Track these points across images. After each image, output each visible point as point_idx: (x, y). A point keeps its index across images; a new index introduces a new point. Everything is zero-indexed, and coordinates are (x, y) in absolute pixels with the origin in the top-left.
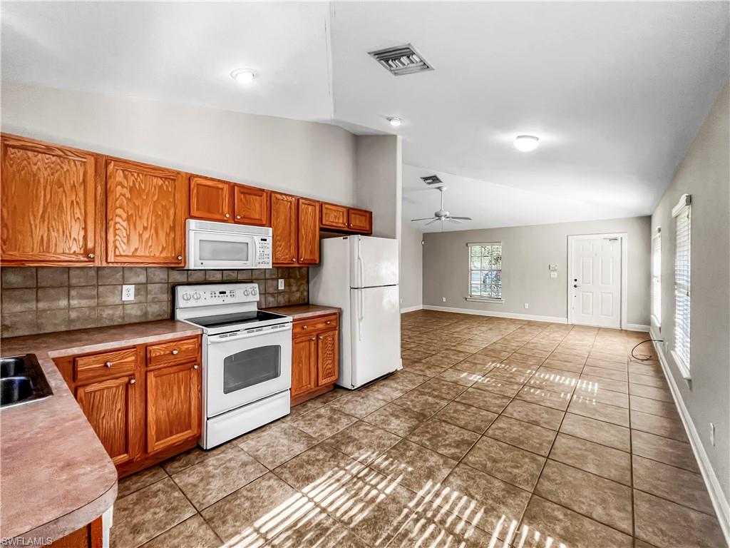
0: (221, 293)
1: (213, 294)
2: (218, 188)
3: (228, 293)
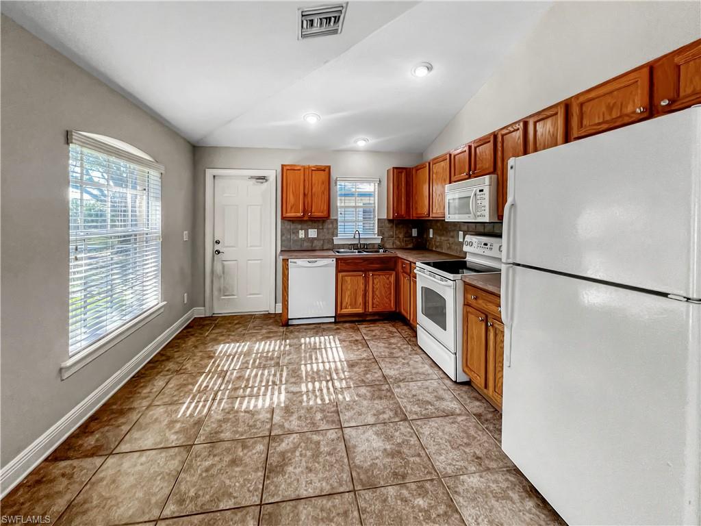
0: (485, 244)
1: (480, 244)
2: (463, 152)
3: (489, 245)
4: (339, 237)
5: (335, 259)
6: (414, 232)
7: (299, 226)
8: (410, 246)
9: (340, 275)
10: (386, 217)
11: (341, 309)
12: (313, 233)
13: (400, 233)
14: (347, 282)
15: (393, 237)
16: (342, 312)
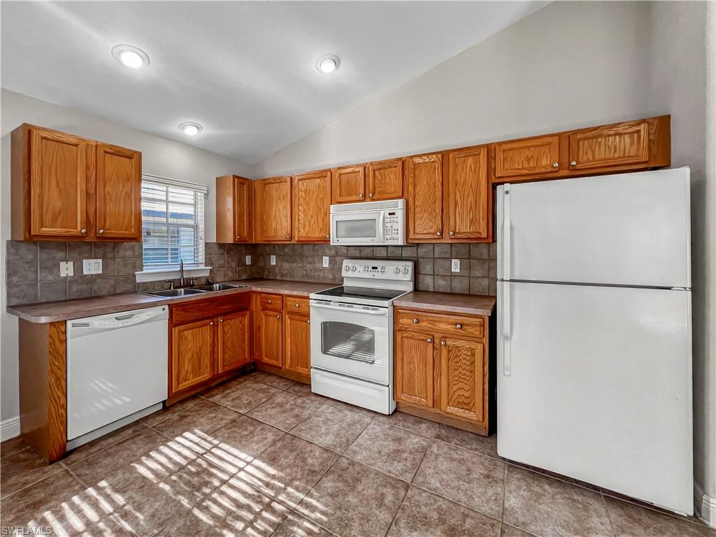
0: (373, 268)
1: (366, 268)
2: (355, 172)
3: (379, 269)
4: (144, 271)
5: (166, 307)
6: (248, 260)
7: (61, 254)
8: (244, 277)
9: (176, 330)
10: (215, 241)
11: (178, 384)
12: (92, 267)
13: (233, 261)
14: (186, 338)
15: (224, 267)
16: (180, 389)
